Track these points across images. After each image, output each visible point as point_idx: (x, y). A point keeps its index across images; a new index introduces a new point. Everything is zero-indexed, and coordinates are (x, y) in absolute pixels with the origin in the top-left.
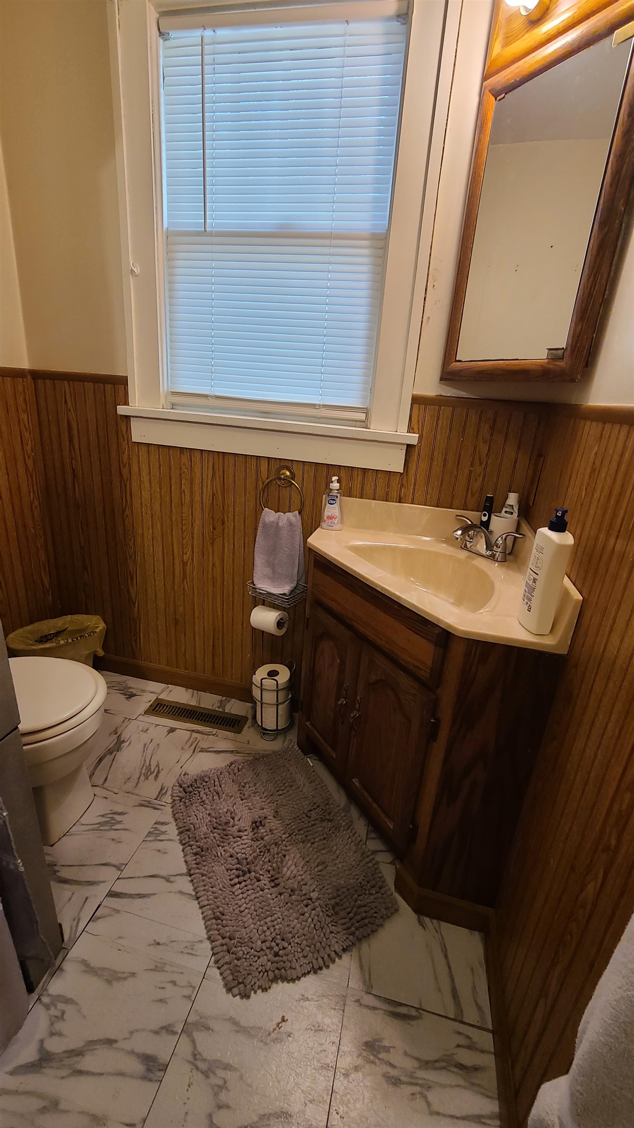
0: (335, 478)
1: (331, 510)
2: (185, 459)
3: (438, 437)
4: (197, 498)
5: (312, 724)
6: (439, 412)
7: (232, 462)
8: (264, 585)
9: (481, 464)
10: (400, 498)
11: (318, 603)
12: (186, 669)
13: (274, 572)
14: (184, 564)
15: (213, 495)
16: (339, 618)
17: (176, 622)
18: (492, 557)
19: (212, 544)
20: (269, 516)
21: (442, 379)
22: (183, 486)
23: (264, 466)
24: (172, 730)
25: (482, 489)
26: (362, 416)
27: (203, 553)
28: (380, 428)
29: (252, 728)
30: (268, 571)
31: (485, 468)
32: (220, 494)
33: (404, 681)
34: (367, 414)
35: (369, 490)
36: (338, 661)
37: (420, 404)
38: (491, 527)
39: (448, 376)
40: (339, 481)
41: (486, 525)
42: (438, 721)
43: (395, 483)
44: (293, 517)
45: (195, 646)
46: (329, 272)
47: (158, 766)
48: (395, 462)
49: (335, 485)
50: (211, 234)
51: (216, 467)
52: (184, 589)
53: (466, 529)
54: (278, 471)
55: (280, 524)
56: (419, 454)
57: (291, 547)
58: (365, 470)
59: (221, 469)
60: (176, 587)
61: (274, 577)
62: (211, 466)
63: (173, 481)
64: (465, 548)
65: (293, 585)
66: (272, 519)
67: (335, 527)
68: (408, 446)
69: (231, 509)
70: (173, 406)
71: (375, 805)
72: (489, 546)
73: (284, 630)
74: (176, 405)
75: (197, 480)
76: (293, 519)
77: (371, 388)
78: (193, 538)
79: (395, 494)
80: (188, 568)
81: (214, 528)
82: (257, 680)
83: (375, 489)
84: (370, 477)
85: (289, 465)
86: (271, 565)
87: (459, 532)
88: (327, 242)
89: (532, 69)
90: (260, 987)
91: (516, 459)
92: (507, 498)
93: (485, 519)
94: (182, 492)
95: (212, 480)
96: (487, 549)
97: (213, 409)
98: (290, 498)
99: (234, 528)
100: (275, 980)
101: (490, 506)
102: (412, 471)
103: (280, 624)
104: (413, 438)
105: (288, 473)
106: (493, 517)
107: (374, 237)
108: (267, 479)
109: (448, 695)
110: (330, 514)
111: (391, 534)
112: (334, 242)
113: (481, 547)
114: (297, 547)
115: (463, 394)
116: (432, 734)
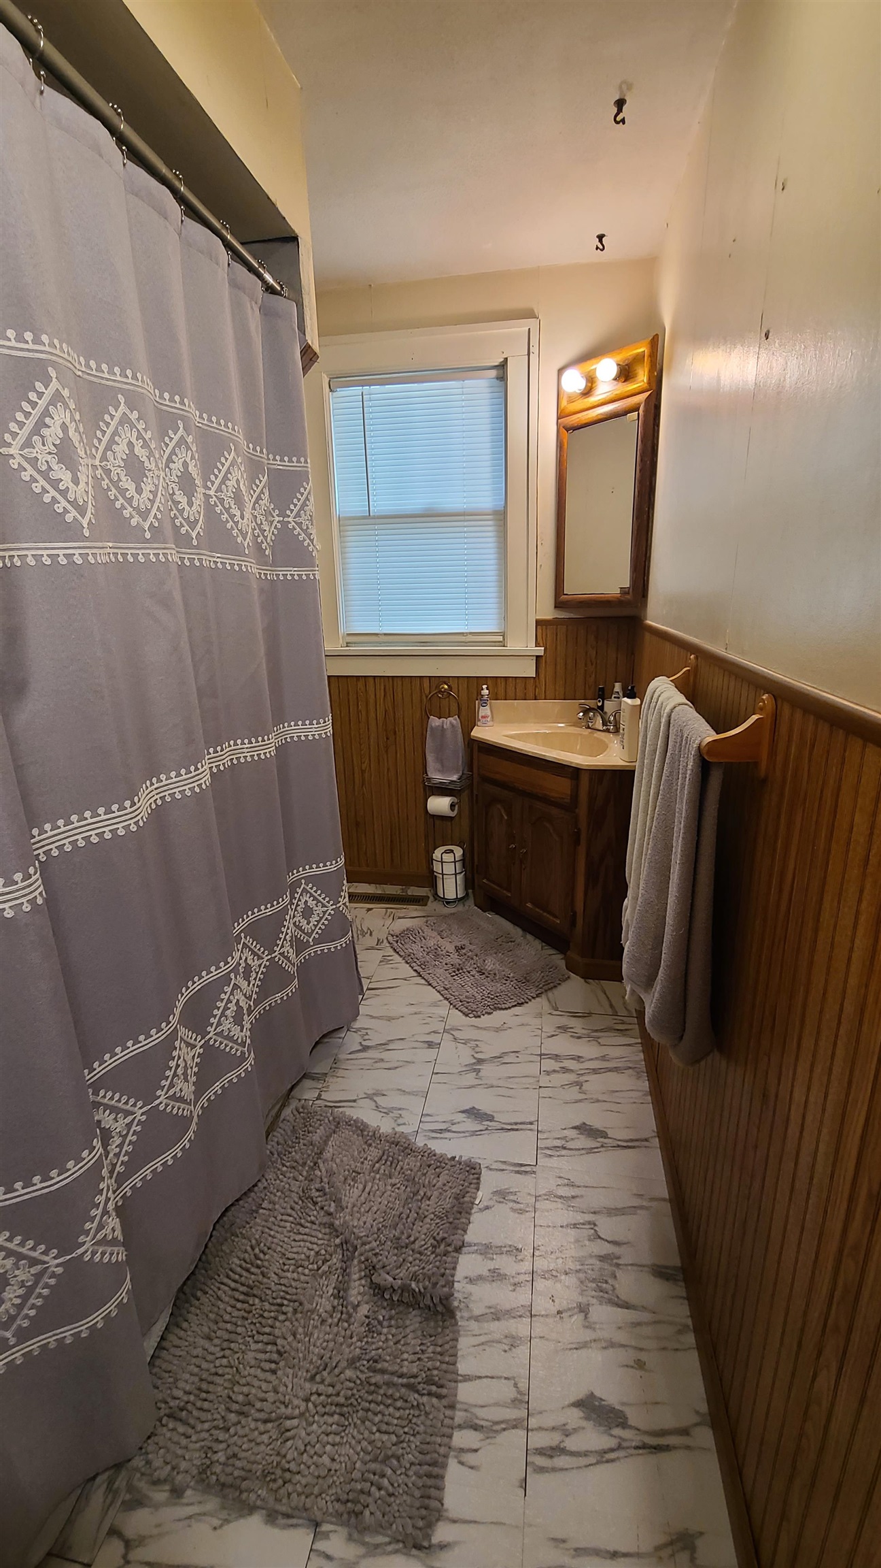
0: (484, 687)
1: (484, 711)
2: (361, 684)
3: (558, 647)
4: (372, 715)
5: (488, 880)
6: (557, 629)
7: (400, 683)
8: (436, 776)
9: (592, 664)
10: (535, 696)
11: (485, 779)
12: (368, 866)
13: (443, 766)
14: (363, 772)
15: (386, 711)
16: (503, 785)
17: (357, 824)
18: (608, 731)
19: (387, 751)
20: (435, 722)
21: (555, 607)
22: (360, 707)
23: (426, 684)
24: (369, 910)
25: (595, 682)
26: (501, 638)
27: (379, 760)
28: (514, 645)
29: (435, 903)
30: (438, 766)
31: (596, 667)
32: (391, 709)
33: (554, 811)
34: (503, 636)
35: (511, 693)
36: (506, 818)
37: (542, 626)
38: (605, 709)
39: (559, 605)
40: (487, 689)
41: (602, 708)
42: (579, 829)
43: (530, 684)
44: (454, 720)
45: (375, 844)
46: (465, 538)
47: (369, 929)
48: (528, 670)
49: (485, 692)
50: (374, 518)
51: (387, 688)
52: (363, 794)
53: (586, 712)
54: (437, 687)
55: (445, 727)
56: (546, 662)
57: (456, 742)
58: (506, 678)
59: (391, 689)
60: (356, 793)
61: (442, 771)
62: (382, 688)
63: (351, 704)
64: (588, 727)
65: (460, 774)
66: (437, 724)
67: (489, 724)
68: (537, 657)
69: (401, 721)
70: (348, 644)
71: (545, 914)
72: (604, 724)
73: (456, 812)
74: (350, 643)
75: (372, 700)
76: (454, 722)
77: (505, 616)
78: (369, 748)
79: (532, 695)
80: (366, 775)
81: (387, 739)
82: (436, 857)
83: (516, 691)
84: (511, 684)
85: (446, 680)
86: (440, 760)
87: (581, 714)
88: (462, 518)
89: (587, 421)
90: (486, 1013)
91: (617, 658)
92: (614, 687)
93: (600, 704)
94: (359, 712)
95: (384, 699)
96: (603, 725)
97: (380, 644)
98: (449, 706)
99: (404, 736)
100: (496, 1009)
101: (603, 694)
102: (542, 676)
103: (452, 806)
104: (540, 651)
105: (446, 687)
106: (605, 702)
107: (495, 513)
108: (430, 693)
109: (582, 811)
110: (483, 714)
111: (532, 725)
112: (467, 517)
113: (599, 723)
114: (460, 744)
115: (572, 616)
116: (577, 842)
